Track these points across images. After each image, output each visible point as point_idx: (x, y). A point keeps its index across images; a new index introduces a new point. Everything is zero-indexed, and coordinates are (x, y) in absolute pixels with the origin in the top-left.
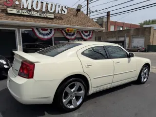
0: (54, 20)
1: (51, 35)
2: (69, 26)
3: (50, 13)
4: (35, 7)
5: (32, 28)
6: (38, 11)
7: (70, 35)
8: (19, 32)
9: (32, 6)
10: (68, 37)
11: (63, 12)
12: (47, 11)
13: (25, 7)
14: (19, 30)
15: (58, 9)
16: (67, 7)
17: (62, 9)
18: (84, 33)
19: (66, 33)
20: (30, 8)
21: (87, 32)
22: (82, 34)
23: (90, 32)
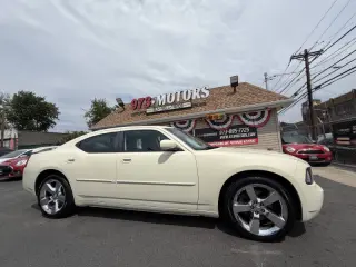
1: (191, 128)
3: (186, 102)
4: (169, 101)
6: (171, 104)
7: (218, 124)
9: (166, 101)
10: (216, 127)
11: (203, 96)
13: (160, 104)
15: (196, 95)
16: (207, 88)
17: (201, 93)
18: (248, 116)
19: (213, 122)
20: (164, 103)
21: (255, 114)
22: (243, 119)
23: (263, 113)
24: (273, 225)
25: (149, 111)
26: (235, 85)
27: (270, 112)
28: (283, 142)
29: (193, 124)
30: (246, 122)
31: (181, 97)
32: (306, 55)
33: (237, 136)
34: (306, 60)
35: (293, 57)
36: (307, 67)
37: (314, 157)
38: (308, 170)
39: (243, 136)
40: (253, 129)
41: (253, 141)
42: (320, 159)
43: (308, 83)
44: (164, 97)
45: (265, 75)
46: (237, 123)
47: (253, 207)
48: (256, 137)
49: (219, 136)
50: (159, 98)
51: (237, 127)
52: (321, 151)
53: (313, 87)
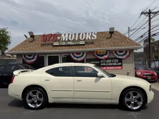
0: (85, 46)
1: (83, 57)
2: (98, 49)
3: (81, 40)
4: (70, 39)
5: (69, 53)
6: (72, 41)
8: (60, 57)
9: (68, 38)
11: (93, 38)
12: (79, 40)
13: (64, 40)
14: (60, 56)
16: (96, 33)
17: (92, 36)
18: (118, 53)
19: (98, 54)
20: (67, 40)
21: (122, 52)
22: (115, 55)
23: (126, 51)
24: (138, 106)
25: (55, 44)
26: (112, 32)
27: (130, 52)
28: (135, 69)
29: (85, 55)
30: (117, 56)
31: (79, 37)
32: (150, 13)
33: (111, 64)
34: (150, 16)
35: (142, 13)
36: (150, 21)
37: (149, 78)
38: (150, 86)
39: (114, 64)
40: (120, 60)
41: (120, 68)
42: (152, 79)
43: (149, 30)
44: (67, 35)
45: (129, 28)
46: (112, 56)
47: (131, 100)
48: (121, 65)
49: (100, 63)
50: (63, 35)
51: (112, 59)
52: (153, 75)
53: (152, 34)
